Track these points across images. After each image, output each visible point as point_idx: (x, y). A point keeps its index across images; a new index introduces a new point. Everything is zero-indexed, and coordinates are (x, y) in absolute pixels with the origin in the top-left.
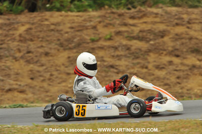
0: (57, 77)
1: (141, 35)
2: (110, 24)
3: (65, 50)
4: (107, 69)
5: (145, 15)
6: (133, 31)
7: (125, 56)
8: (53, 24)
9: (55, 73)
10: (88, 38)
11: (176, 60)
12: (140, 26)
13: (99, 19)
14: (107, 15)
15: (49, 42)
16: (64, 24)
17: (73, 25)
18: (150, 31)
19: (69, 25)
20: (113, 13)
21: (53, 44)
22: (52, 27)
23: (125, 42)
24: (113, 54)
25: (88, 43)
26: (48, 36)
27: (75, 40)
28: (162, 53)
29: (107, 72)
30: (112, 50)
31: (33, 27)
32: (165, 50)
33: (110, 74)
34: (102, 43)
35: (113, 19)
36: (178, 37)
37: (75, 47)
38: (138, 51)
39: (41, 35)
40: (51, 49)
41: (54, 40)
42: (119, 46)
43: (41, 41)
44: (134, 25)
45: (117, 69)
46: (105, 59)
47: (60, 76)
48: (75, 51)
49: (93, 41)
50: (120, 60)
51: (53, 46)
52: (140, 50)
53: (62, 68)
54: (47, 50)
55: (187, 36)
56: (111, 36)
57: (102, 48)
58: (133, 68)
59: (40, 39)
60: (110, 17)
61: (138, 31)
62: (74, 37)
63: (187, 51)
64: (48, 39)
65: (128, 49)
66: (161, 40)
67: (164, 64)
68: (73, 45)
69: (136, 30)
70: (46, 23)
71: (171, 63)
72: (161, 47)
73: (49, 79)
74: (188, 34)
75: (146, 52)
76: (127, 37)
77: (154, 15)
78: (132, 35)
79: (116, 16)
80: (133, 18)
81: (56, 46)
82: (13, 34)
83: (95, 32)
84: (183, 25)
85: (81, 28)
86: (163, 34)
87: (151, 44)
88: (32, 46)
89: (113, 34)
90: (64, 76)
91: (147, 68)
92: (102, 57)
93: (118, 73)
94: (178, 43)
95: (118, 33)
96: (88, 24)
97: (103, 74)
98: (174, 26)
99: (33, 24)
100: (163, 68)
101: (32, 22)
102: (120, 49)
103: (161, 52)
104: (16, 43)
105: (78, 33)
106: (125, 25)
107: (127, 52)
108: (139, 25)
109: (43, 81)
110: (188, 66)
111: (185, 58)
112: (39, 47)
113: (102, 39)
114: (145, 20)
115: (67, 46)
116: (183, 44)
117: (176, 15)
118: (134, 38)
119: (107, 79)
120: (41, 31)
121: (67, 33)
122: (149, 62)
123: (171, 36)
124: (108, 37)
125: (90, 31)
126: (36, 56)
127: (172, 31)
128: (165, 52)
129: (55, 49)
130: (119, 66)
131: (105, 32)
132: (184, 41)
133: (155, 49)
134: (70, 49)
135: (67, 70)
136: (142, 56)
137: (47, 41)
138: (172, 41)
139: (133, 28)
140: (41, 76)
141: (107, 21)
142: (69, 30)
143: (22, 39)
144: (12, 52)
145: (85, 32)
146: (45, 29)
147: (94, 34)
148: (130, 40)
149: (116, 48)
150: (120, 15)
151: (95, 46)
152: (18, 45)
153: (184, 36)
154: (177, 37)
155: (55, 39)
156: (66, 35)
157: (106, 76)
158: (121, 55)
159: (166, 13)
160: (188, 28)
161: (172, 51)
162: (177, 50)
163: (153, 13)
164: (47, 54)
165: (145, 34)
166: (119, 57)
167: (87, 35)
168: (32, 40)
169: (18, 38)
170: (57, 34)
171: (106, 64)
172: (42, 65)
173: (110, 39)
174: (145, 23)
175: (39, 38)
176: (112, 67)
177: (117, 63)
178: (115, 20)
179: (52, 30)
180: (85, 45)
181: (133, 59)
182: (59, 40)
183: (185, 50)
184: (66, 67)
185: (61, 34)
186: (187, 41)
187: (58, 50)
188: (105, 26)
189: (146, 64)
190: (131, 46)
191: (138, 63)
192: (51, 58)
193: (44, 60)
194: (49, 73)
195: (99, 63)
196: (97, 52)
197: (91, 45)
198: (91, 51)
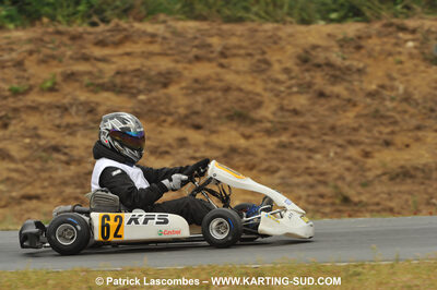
1: (118, 80)
2: (53, 57)
4: (44, 154)
5: (127, 38)
6: (101, 71)
7: (85, 126)
10: (4, 86)
11: (195, 137)
12: (117, 61)
13: (28, 47)
14: (47, 38)
18: (138, 73)
20: (59, 33)
23: (83, 96)
24: (57, 122)
25: (5, 98)
28: (164, 121)
29: (46, 161)
30: (56, 114)
32: (170, 114)
33: (51, 164)
34: (35, 98)
35: (59, 47)
36: (199, 86)
42: (71, 105)
44: (104, 60)
45: (65, 154)
46: (41, 132)
49: (15, 93)
50: (72, 134)
55: (220, 84)
56: (55, 84)
57: (34, 109)
60: (52, 42)
61: (112, 73)
63: (218, 118)
65: (92, 111)
66: (161, 92)
67: (169, 145)
69: (109, 70)
71: (183, 142)
72: (162, 108)
74: (220, 80)
76: (87, 86)
77: (149, 39)
78: (100, 81)
79: (65, 39)
80: (101, 43)
83: (21, 73)
84: (210, 60)
86: (166, 80)
87: (142, 102)
89: (59, 79)
92: (35, 128)
93: (68, 163)
94: (200, 99)
95: (70, 77)
96: (6, 57)
97: (37, 165)
98: (190, 62)
100: (167, 153)
102: (73, 110)
103: (163, 118)
106: (86, 58)
107: (89, 117)
108: (114, 59)
110: (221, 148)
111: (213, 132)
113: (36, 90)
114: (128, 48)
116: (209, 101)
117: (196, 38)
118: (104, 87)
119: (43, 175)
123: (184, 84)
124: (49, 84)
125: (11, 72)
127: (186, 73)
128: (170, 119)
130: (72, 147)
131: (41, 74)
132: (211, 94)
133: (149, 111)
138: (187, 95)
139: (101, 65)
141: (46, 51)
147: (18, 77)
148: (95, 92)
149: (65, 109)
150: (74, 38)
151: (20, 104)
153: (211, 83)
154: (196, 86)
157: (43, 170)
158: (75, 125)
159: (175, 33)
160: (222, 66)
161: (186, 117)
162: (196, 113)
163: (145, 33)
165: (127, 79)
166: (71, 129)
167: (4, 80)
171: (42, 142)
173: (52, 90)
174: (128, 54)
176: (56, 149)
177: (68, 141)
178: (63, 49)
183: (213, 114)
186: (219, 94)
188: (43, 61)
190: (98, 104)
195: (27, 141)
196: (24, 116)
197: (11, 102)
198: (11, 115)
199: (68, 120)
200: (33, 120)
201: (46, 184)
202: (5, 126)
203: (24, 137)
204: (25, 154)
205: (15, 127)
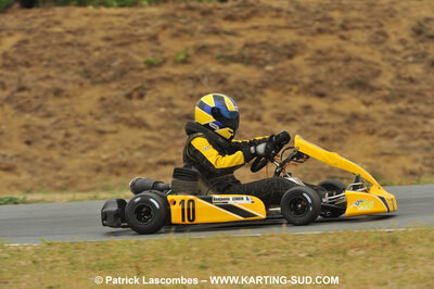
0: (78, 140)
1: (247, 52)
2: (185, 31)
3: (94, 83)
4: (178, 123)
5: (254, 13)
6: (230, 44)
8: (69, 32)
9: (75, 131)
10: (140, 59)
11: (319, 104)
12: (246, 34)
13: (162, 22)
14: (179, 14)
15: (63, 68)
16: (93, 31)
17: (110, 34)
18: (265, 45)
19: (102, 34)
20: (190, 8)
21: (71, 73)
22: (69, 38)
23: (214, 68)
24: (190, 92)
25: (141, 70)
26: (60, 56)
27: (115, 64)
28: (290, 90)
29: (179, 129)
30: (189, 84)
31: (30, 37)
32: (296, 83)
34: (168, 69)
35: (190, 22)
36: (322, 57)
37: (114, 79)
38: (241, 86)
39: (47, 54)
40: (65, 82)
41: (73, 64)
42: (203, 76)
43: (47, 66)
44: (233, 33)
46: (175, 102)
47: (85, 137)
48: (114, 85)
49: (150, 65)
51: (69, 75)
52: (246, 83)
53: (89, 121)
54: (58, 84)
55: (341, 55)
56: (188, 56)
57: (168, 80)
59: (45, 63)
60: (184, 17)
61: (241, 46)
63: (340, 86)
64: (61, 61)
65: (222, 81)
66: (287, 63)
67: (295, 112)
68: (111, 73)
69: (238, 42)
70: (57, 29)
71: (307, 109)
72: (288, 78)
73: (63, 144)
74: (342, 51)
75: (257, 87)
76: (218, 58)
77: (274, 14)
78: (229, 54)
79: (196, 14)
80: (230, 18)
81: (77, 77)
83: (155, 47)
84: (331, 32)
85: (127, 40)
86: (291, 51)
87: (269, 72)
88: (29, 76)
89: (191, 52)
90: (93, 137)
91: (259, 119)
92: (170, 98)
94: (323, 69)
95: (202, 49)
96: (141, 31)
97: (172, 133)
98: (313, 34)
99: (30, 32)
100: (293, 120)
101: (28, 28)
102: (205, 81)
103: (288, 87)
105: (121, 50)
106: (216, 32)
107: (220, 87)
108: (243, 33)
109: (51, 147)
110: (343, 115)
111: (336, 100)
112: (41, 79)
113: (170, 62)
114: (255, 22)
115: (99, 75)
116: (331, 70)
117: (318, 12)
118: (233, 59)
119: (178, 142)
120: (45, 47)
121: (98, 49)
122: (263, 109)
123: (308, 55)
124: (182, 57)
125: (145, 46)
126: (37, 97)
127: (309, 45)
128: (295, 88)
129: (74, 82)
131: (173, 46)
132: (333, 64)
133: (276, 81)
134: (105, 82)
135: (99, 125)
136: (249, 96)
137: (59, 65)
138: (311, 65)
139: (231, 39)
140: (46, 137)
141: (178, 26)
142: (102, 44)
143: (8, 62)
145: (135, 47)
146: (54, 41)
147: (152, 51)
148: (225, 63)
149: (197, 80)
150: (205, 13)
151: (155, 76)
153: (334, 54)
154: (319, 56)
155: (75, 61)
156: (97, 53)
157: (177, 137)
159: (299, 7)
160: (343, 38)
161: (311, 86)
162: (320, 82)
163: (270, 8)
164: (58, 93)
165: (255, 51)
167: (139, 53)
168: (27, 65)
170: (78, 52)
171: (176, 111)
172: (49, 115)
173: (184, 62)
174: (255, 28)
175: (41, 60)
176: (189, 117)
178: (194, 24)
179: (69, 44)
180: (135, 74)
182: (82, 64)
183: (336, 83)
184: (98, 119)
185: (86, 51)
186: (341, 64)
187: (81, 84)
188: (176, 36)
189: (258, 112)
190: (228, 75)
191: (242, 111)
192: (66, 101)
193: (52, 104)
194: (63, 132)
195: (162, 110)
196: (159, 87)
197: (146, 74)
198: (146, 86)
199: (200, 90)
200: (167, 91)
201: (180, 150)
202: (141, 96)
203: (159, 106)
204: (160, 122)
205: (150, 97)
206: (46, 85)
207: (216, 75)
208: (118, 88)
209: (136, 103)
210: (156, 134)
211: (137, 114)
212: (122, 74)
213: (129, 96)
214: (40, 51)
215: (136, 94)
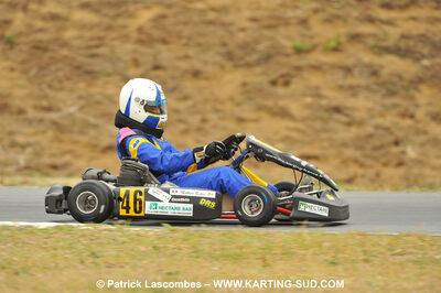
0: (215, 127)
1: (403, 44)
2: (338, 17)
3: (236, 66)
4: (325, 115)
6: (386, 34)
7: (367, 88)
8: (212, 9)
9: (213, 117)
10: (288, 44)
12: (403, 24)
13: (314, 5)
15: (204, 48)
16: (238, 10)
17: (258, 14)
18: (423, 38)
19: (248, 14)
21: (212, 53)
22: (212, 16)
23: (367, 58)
24: (340, 82)
25: (287, 55)
26: (201, 35)
27: (261, 47)
30: (339, 74)
31: (169, 12)
33: (332, 125)
34: (319, 57)
35: (344, 7)
37: (258, 63)
38: (395, 79)
39: (187, 31)
40: (205, 63)
41: (215, 45)
42: (355, 66)
43: (186, 45)
44: (389, 23)
45: (347, 115)
46: (324, 92)
47: (222, 123)
48: (258, 70)
49: (299, 51)
50: (355, 95)
51: (211, 56)
52: (400, 77)
53: (229, 107)
54: (197, 64)
56: (339, 44)
57: (317, 68)
58: (382, 115)
59: (184, 41)
60: (337, 1)
61: (397, 37)
62: (257, 41)
64: (202, 40)
65: (375, 73)
68: (255, 57)
69: (393, 34)
70: (199, 5)
73: (199, 129)
75: (412, 82)
76: (372, 48)
77: (433, 5)
78: (385, 44)
80: (387, 6)
81: (218, 59)
82: (125, 27)
83: (305, 32)
85: (275, 22)
87: (425, 67)
88: (165, 54)
89: (343, 40)
90: (232, 125)
91: (412, 116)
92: (317, 88)
93: (349, 124)
95: (355, 38)
96: (290, 13)
97: (318, 125)
99: (169, 6)
101: (168, 2)
102: (356, 72)
104: (130, 47)
105: (268, 33)
106: (371, 20)
107: (372, 80)
108: (400, 23)
109: (186, 132)
112: (179, 58)
113: (320, 49)
114: (413, 12)
115: (242, 58)
118: (388, 50)
119: (324, 135)
120: (186, 23)
121: (243, 29)
122: (417, 105)
124: (333, 44)
125: (294, 30)
126: (173, 78)
129: (215, 63)
130: (354, 109)
131: (326, 33)
133: (433, 76)
134: (249, 65)
135: (240, 112)
136: (403, 92)
137: (199, 45)
139: (387, 28)
140: (180, 121)
141: (331, 11)
142: (247, 24)
143: (144, 37)
144: (121, 65)
145: (283, 30)
146: (195, 18)
147: (303, 36)
148: (379, 54)
149: (348, 70)
151: (302, 62)
152: (135, 51)
155: (216, 41)
156: (241, 35)
157: (323, 130)
158: (358, 86)
164: (196, 74)
165: (411, 43)
166: (353, 90)
167: (287, 37)
168: (164, 41)
169: (134, 35)
170: (220, 32)
171: (324, 102)
172: (185, 98)
173: (336, 49)
174: (414, 19)
175: (181, 38)
176: (337, 110)
177: (350, 102)
178: (348, 9)
179: (211, 22)
180: (282, 60)
181: (384, 96)
182: (224, 44)
184: (238, 104)
185: (230, 32)
187: (222, 67)
188: (328, 21)
189: (412, 109)
190: (382, 67)
191: (395, 106)
192: (203, 83)
193: (189, 86)
194: (198, 117)
195: (309, 100)
196: (306, 74)
197: (295, 61)
198: (293, 72)
199: (351, 81)
200: (315, 79)
201: (325, 144)
202: (287, 84)
203: (305, 95)
204: (305, 113)
205: (296, 85)
206: (184, 65)
207: (368, 66)
208: (263, 74)
209: (280, 90)
210: (301, 126)
211: (282, 103)
212: (267, 58)
213: (274, 83)
214: (180, 28)
215: (281, 81)
